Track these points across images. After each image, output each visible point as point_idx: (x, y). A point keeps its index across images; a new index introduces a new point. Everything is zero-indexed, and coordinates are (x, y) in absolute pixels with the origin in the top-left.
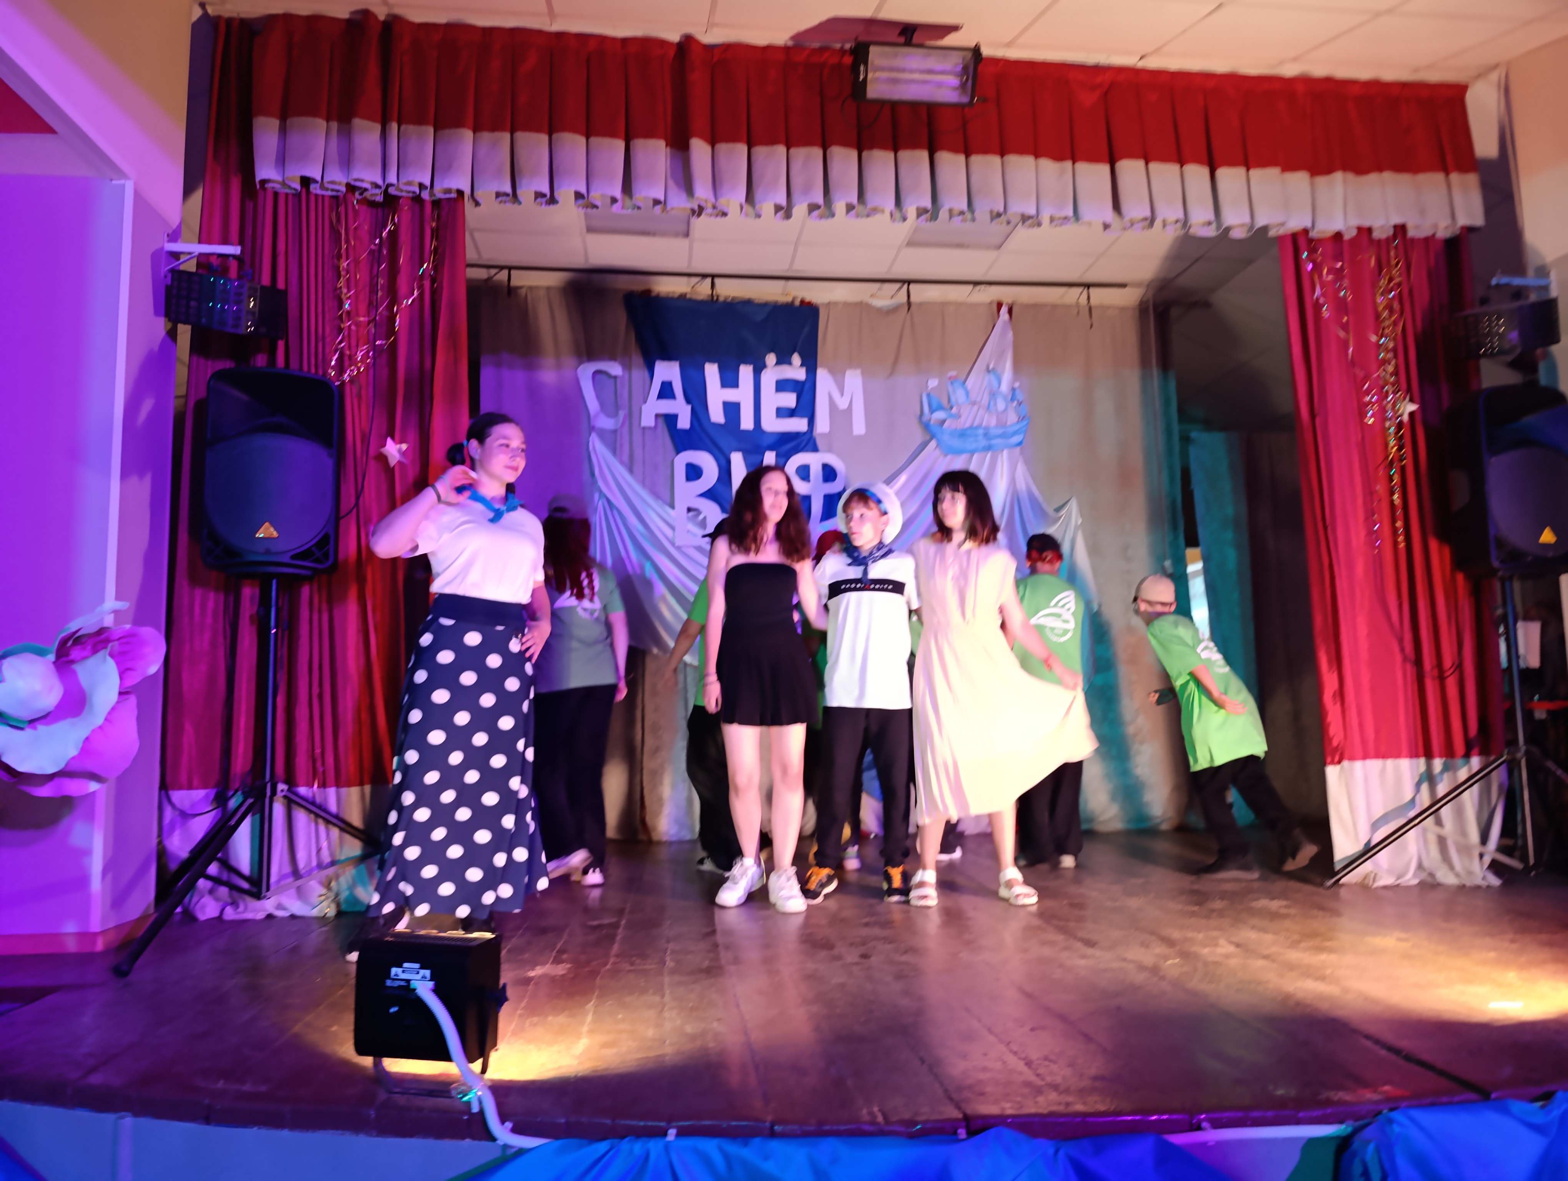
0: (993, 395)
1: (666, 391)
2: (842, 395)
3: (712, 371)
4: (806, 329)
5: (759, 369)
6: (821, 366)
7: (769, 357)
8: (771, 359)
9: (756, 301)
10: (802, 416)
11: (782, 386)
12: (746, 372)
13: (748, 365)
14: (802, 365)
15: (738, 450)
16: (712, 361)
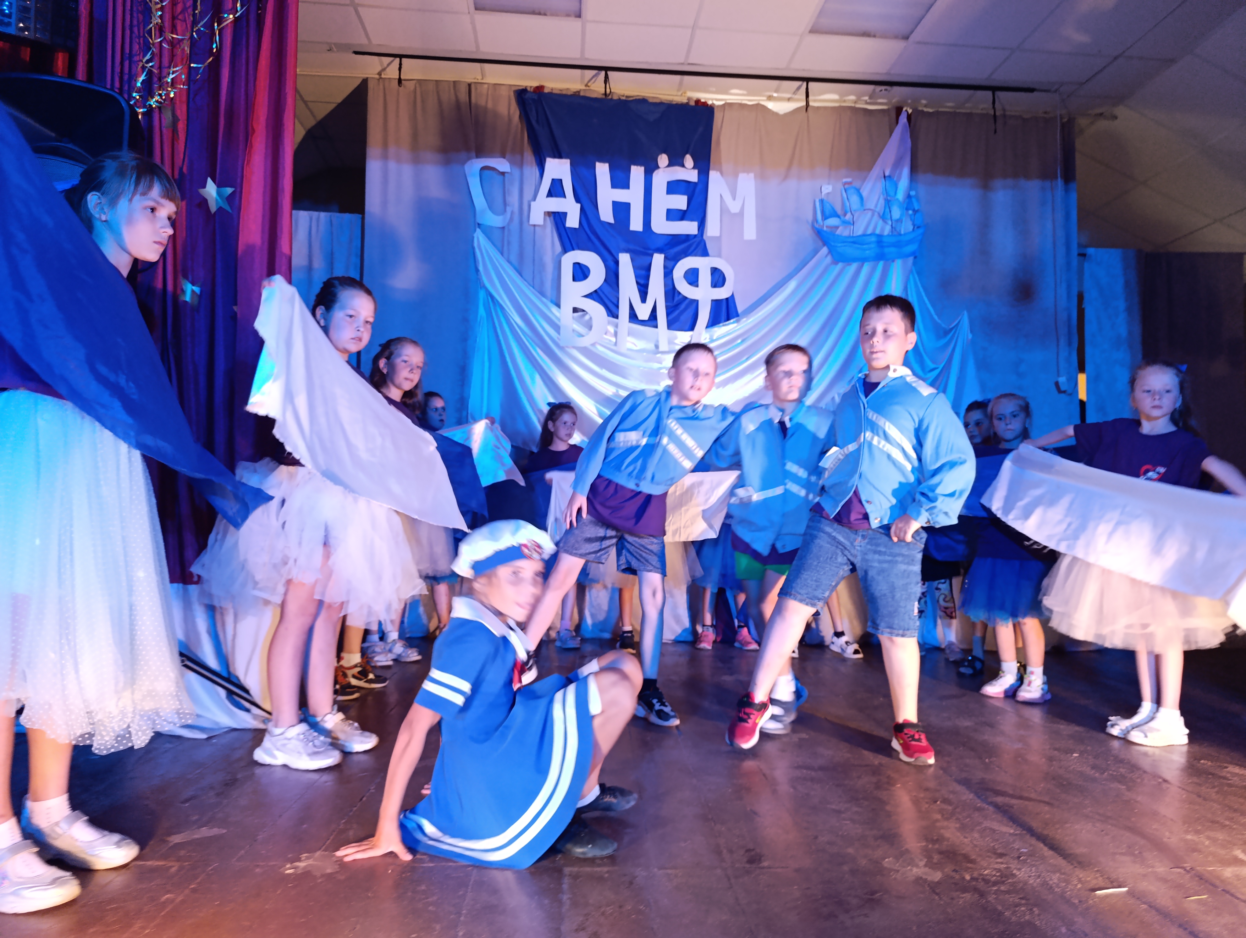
0: (888, 202)
1: (556, 189)
2: (734, 199)
3: (602, 170)
4: (701, 129)
5: (650, 171)
6: (714, 169)
7: (661, 158)
8: (663, 160)
9: (651, 100)
10: (692, 220)
11: (673, 187)
12: (637, 173)
13: (639, 167)
14: (694, 168)
15: (626, 251)
16: (602, 161)
